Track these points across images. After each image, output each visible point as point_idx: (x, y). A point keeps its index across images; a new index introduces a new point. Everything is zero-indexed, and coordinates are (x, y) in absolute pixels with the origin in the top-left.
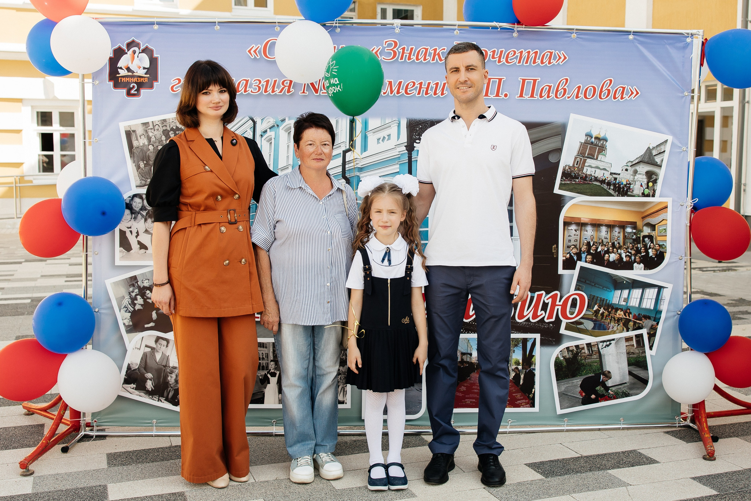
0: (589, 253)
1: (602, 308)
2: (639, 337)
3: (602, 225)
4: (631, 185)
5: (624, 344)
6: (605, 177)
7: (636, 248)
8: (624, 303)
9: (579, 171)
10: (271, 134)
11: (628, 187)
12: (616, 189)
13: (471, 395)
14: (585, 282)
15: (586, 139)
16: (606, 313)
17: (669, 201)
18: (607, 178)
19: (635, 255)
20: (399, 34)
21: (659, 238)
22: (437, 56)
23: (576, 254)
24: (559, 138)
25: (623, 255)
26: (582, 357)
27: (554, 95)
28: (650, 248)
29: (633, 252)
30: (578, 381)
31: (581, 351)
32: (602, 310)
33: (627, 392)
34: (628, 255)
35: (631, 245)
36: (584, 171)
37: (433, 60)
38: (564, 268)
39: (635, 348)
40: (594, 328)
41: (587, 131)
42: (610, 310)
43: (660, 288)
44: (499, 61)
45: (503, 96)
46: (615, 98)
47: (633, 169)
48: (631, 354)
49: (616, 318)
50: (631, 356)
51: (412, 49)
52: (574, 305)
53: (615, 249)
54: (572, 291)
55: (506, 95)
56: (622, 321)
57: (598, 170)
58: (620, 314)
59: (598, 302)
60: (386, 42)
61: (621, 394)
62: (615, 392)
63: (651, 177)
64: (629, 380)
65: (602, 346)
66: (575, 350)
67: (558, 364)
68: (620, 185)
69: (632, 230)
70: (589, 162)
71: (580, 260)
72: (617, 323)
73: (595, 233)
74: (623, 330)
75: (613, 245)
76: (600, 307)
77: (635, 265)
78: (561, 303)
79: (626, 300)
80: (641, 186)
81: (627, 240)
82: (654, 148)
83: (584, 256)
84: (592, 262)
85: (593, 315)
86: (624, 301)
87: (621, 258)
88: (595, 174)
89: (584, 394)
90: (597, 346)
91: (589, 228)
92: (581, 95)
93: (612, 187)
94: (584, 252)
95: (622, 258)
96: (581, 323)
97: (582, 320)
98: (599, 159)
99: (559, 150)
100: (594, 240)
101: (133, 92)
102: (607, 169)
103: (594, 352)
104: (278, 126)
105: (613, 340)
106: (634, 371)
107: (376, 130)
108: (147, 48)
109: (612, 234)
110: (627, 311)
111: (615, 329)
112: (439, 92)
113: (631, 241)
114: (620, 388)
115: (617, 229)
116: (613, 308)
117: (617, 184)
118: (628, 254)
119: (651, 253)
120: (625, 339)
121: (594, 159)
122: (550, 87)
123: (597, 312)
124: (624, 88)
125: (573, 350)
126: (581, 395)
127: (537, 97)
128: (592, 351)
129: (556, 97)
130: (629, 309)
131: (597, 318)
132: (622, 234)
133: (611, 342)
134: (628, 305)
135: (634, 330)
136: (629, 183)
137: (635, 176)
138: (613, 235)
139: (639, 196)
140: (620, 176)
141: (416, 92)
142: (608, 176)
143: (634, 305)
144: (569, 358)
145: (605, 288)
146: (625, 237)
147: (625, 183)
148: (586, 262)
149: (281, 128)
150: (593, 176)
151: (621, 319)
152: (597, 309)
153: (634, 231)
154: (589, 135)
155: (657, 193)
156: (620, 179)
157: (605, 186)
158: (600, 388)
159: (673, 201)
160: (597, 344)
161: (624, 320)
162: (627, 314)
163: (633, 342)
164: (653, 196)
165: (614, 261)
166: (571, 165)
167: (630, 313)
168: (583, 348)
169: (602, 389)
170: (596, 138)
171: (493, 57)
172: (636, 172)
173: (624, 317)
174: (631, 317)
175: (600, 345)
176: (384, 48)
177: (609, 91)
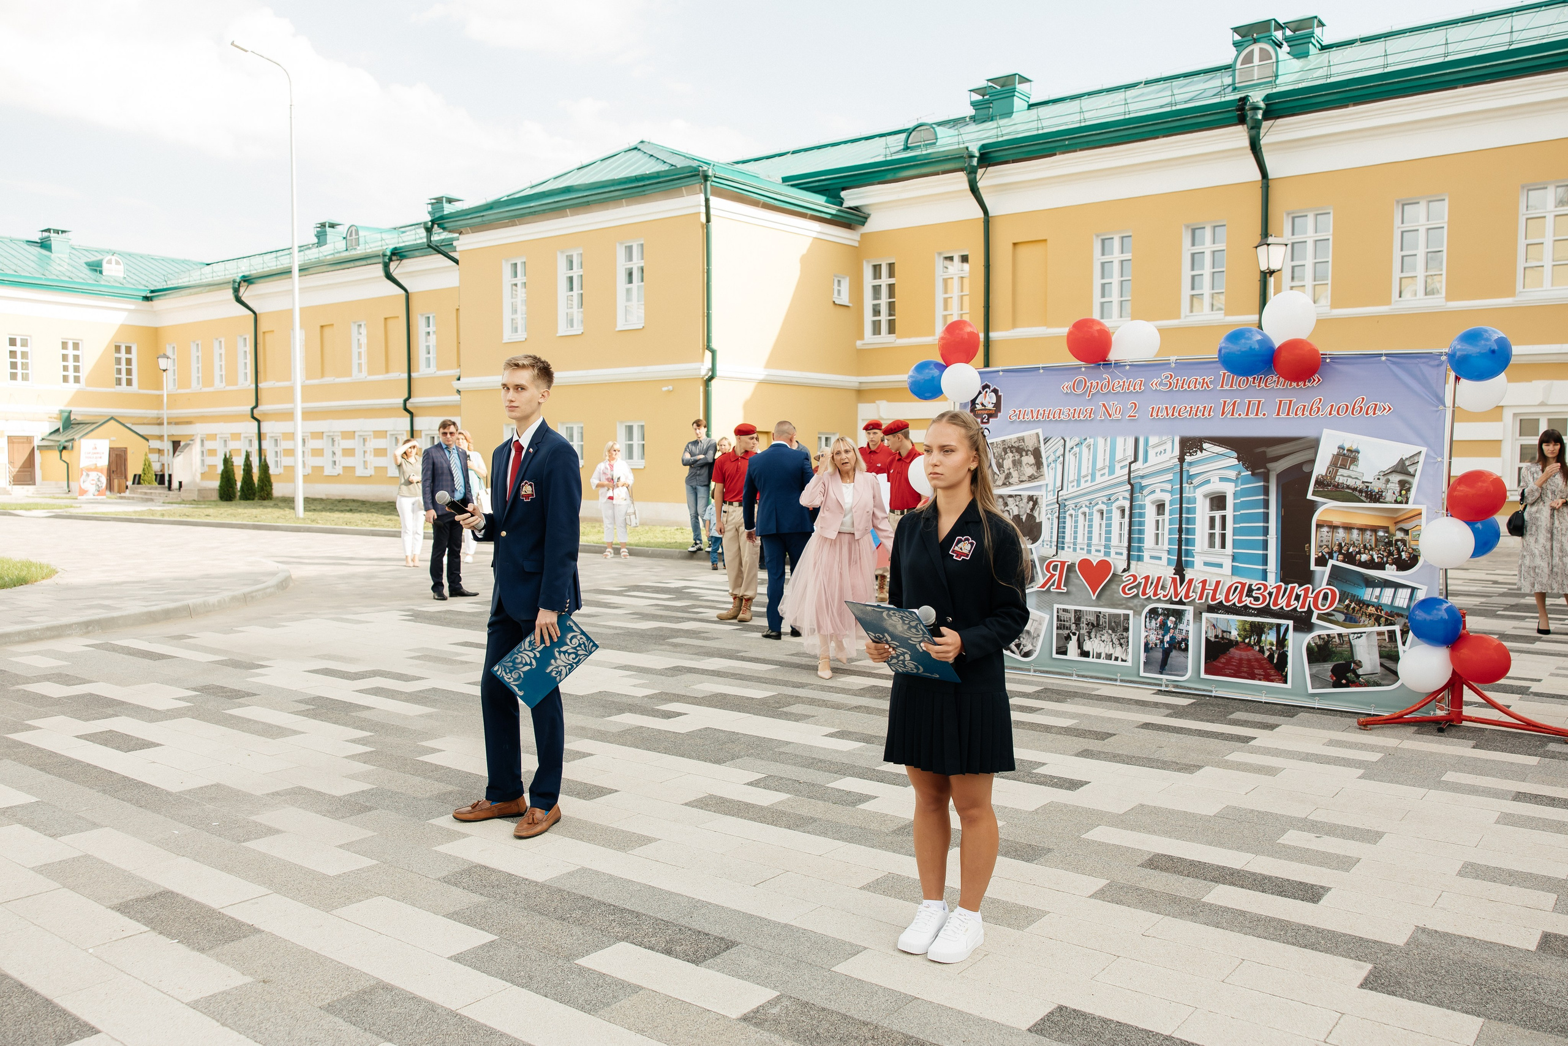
0: (1340, 553)
1: (1353, 603)
2: (1392, 634)
3: (1354, 528)
4: (1383, 493)
5: (1375, 638)
6: (1356, 485)
7: (1388, 550)
8: (1376, 600)
9: (1332, 479)
10: (1076, 449)
11: (1380, 494)
12: (1368, 496)
13: (1230, 667)
14: (1336, 579)
15: (1338, 451)
16: (1358, 608)
17: (1424, 509)
18: (1359, 486)
19: (1387, 557)
20: (1174, 368)
21: (1412, 543)
22: (1205, 385)
23: (1327, 553)
24: (1313, 450)
25: (1375, 557)
26: (1334, 646)
27: (1308, 413)
28: (1403, 551)
29: (1385, 554)
30: (1329, 666)
31: (1332, 640)
32: (1353, 605)
33: (1378, 681)
34: (1380, 557)
35: (1383, 548)
36: (1337, 479)
37: (1202, 387)
38: (1316, 565)
39: (1387, 643)
40: (1345, 620)
41: (1340, 444)
42: (1361, 605)
43: (1413, 589)
44: (1259, 386)
45: (1262, 415)
46: (1367, 414)
47: (1385, 478)
49: (1368, 613)
50: (1382, 649)
52: (1325, 597)
53: (1367, 551)
54: (1324, 585)
55: (1264, 415)
56: (1373, 616)
57: (1349, 479)
58: (1372, 610)
59: (1349, 597)
60: (1163, 375)
61: (1373, 683)
63: (1405, 486)
64: (1381, 671)
65: (1354, 637)
66: (1327, 638)
67: (1310, 650)
68: (1372, 493)
69: (1384, 534)
70: (1341, 471)
71: (1332, 559)
72: (1368, 618)
73: (1347, 535)
74: (1375, 625)
75: (1365, 547)
76: (1351, 601)
77: (1387, 566)
78: (1313, 595)
79: (1378, 597)
80: (1394, 493)
81: (1379, 543)
82: (1407, 459)
83: (1335, 555)
84: (1343, 561)
85: (1344, 608)
86: (1374, 598)
87: (1372, 559)
88: (1346, 482)
89: (1334, 678)
91: (1341, 531)
92: (1334, 413)
93: (1364, 494)
94: (1335, 552)
95: (1374, 559)
96: (1333, 615)
97: (1333, 612)
98: (1352, 471)
99: (1313, 461)
100: (1345, 542)
101: (984, 421)
102: (1359, 478)
103: (1345, 642)
105: (1365, 633)
106: (1385, 663)
107: (1154, 447)
108: (995, 389)
110: (1379, 607)
111: (1366, 623)
112: (1206, 414)
113: (1383, 544)
114: (1371, 677)
115: (1369, 533)
116: (1364, 604)
117: (1368, 492)
118: (1380, 555)
119: (1404, 555)
120: (1377, 633)
121: (1347, 469)
122: (1305, 406)
123: (1348, 606)
124: (1376, 405)
125: (1325, 638)
126: (1332, 678)
127: (1292, 415)
128: (1343, 641)
129: (1310, 414)
130: (1381, 606)
131: (1349, 612)
132: (1374, 537)
133: (1363, 634)
134: (1380, 602)
135: (1385, 625)
136: (1381, 490)
137: (1388, 484)
138: (1365, 538)
139: (1391, 503)
141: (1187, 415)
142: (1359, 484)
143: (1386, 602)
144: (1320, 645)
145: (1355, 584)
146: (1377, 540)
147: (1377, 491)
148: (1337, 560)
149: (1083, 445)
150: (1344, 484)
151: (1373, 614)
152: (1348, 604)
153: (1386, 535)
154: (1341, 448)
155: (1411, 500)
156: (1372, 487)
157: (1357, 493)
158: (1352, 675)
159: (1428, 508)
160: (1348, 635)
161: (1376, 615)
163: (1385, 637)
164: (1407, 503)
165: (1366, 561)
166: (1324, 474)
167: (1382, 610)
168: (1334, 637)
169: (1354, 676)
170: (1348, 450)
171: (1254, 383)
172: (1388, 481)
173: (1376, 613)
174: (1383, 614)
175: (1351, 636)
176: (1162, 380)
177: (1361, 408)
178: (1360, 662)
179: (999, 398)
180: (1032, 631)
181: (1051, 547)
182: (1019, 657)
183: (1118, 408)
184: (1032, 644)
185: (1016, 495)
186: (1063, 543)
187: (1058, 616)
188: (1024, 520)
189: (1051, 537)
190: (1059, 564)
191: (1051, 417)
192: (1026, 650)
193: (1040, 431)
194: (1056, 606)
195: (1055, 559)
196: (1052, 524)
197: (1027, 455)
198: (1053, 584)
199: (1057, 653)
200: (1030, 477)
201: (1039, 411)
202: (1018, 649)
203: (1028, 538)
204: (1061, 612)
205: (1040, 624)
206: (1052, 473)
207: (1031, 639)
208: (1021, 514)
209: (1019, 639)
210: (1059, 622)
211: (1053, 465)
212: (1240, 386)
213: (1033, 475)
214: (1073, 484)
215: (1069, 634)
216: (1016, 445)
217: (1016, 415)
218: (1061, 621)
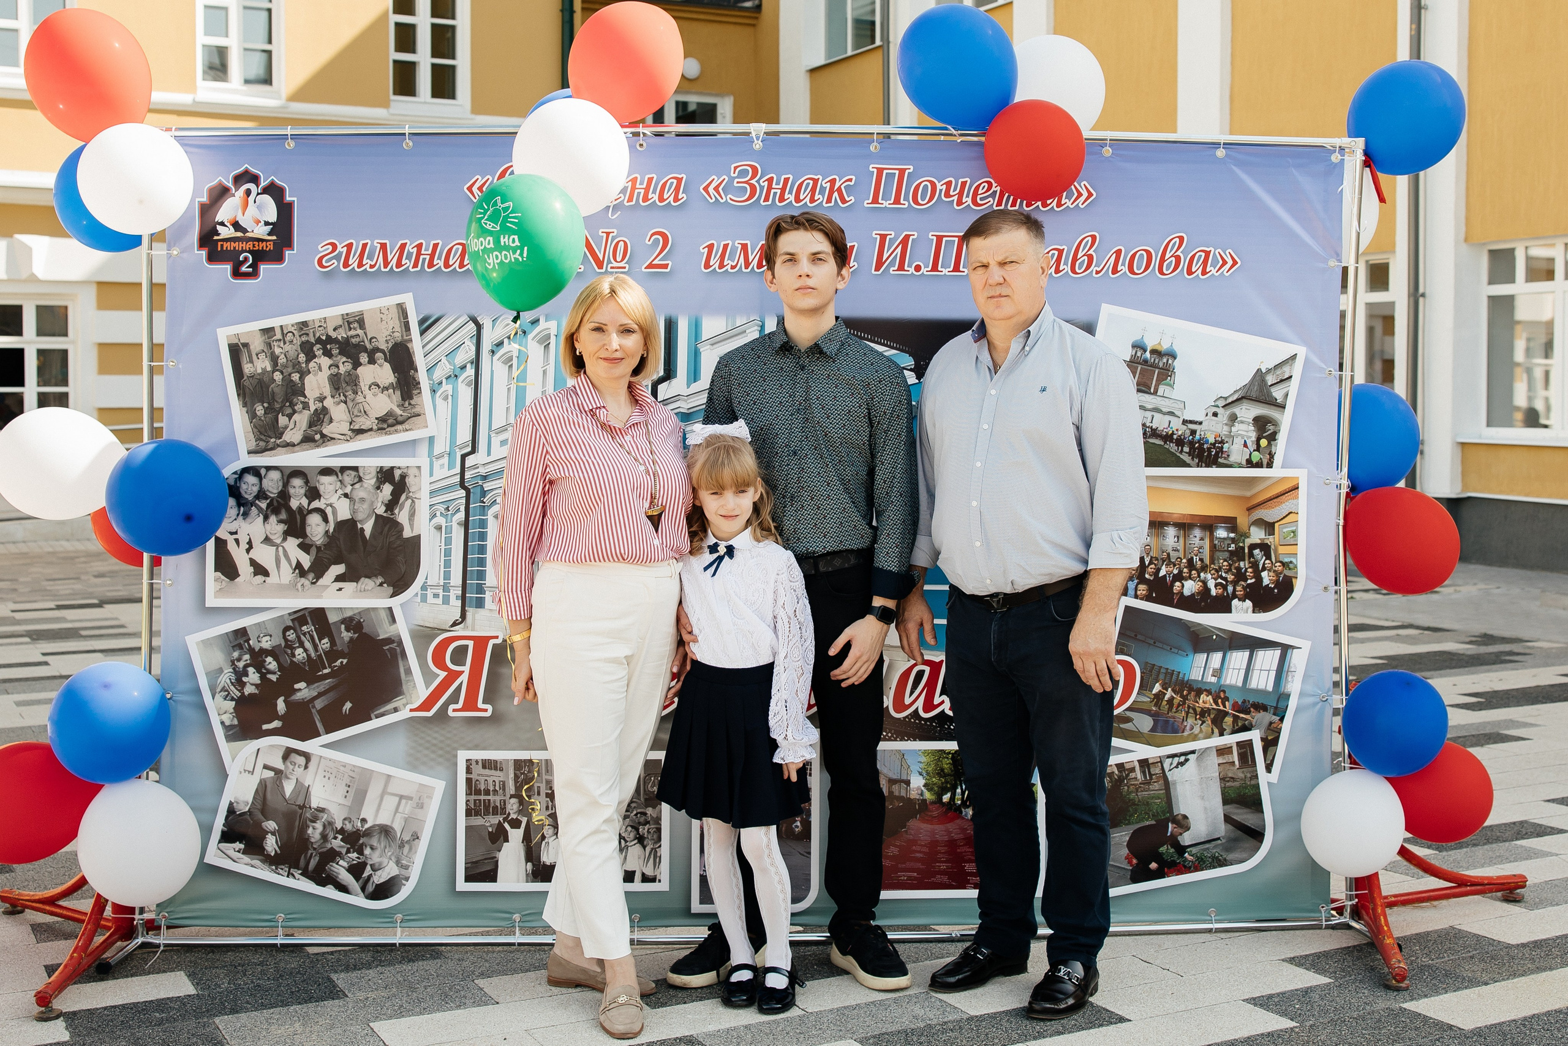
0: (1142, 580)
1: (1170, 689)
2: (1246, 748)
3: (1167, 524)
4: (1224, 444)
5: (1214, 760)
6: (1172, 428)
7: (1236, 568)
8: (1214, 680)
10: (512, 348)
11: (1218, 447)
12: (1194, 451)
13: (909, 865)
14: (1135, 638)
15: (1134, 354)
16: (1178, 699)
17: (1301, 475)
18: (1177, 430)
19: (1235, 583)
20: (760, 152)
21: (1282, 550)
22: (836, 194)
25: (1211, 584)
26: (1131, 787)
27: (1068, 269)
28: (1264, 569)
29: (1230, 578)
30: (1123, 835)
31: (1127, 775)
32: (1169, 693)
33: (1221, 856)
34: (1221, 583)
35: (1225, 563)
37: (829, 201)
39: (1236, 771)
40: (1153, 730)
41: (1136, 337)
42: (1185, 693)
43: (1285, 649)
44: (960, 203)
46: (1190, 272)
47: (1228, 412)
48: (1228, 781)
49: (1199, 710)
50: (1228, 784)
51: (786, 180)
53: (1194, 572)
56: (1209, 715)
57: (1157, 416)
58: (1206, 701)
59: (1162, 676)
60: (736, 168)
61: (1210, 860)
62: (1197, 856)
63: (1265, 428)
64: (1226, 832)
65: (1171, 764)
66: (1117, 772)
68: (1203, 444)
69: (1228, 534)
71: (1125, 594)
72: (1199, 719)
74: (1213, 732)
75: (1191, 564)
76: (1165, 687)
77: (1235, 602)
79: (1218, 673)
80: (1245, 445)
81: (1218, 554)
82: (1269, 371)
83: (1131, 585)
84: (1148, 598)
85: (1151, 702)
86: (1213, 675)
87: (1206, 590)
88: (1152, 422)
89: (1135, 861)
90: (1159, 764)
92: (1123, 268)
93: (1186, 449)
94: (1131, 578)
95: (1208, 590)
96: (1128, 720)
97: (1129, 714)
98: (1160, 392)
100: (1151, 554)
101: (244, 269)
102: (1177, 413)
103: (1154, 777)
104: (524, 332)
105: (1193, 752)
106: (1235, 814)
107: (716, 340)
108: (272, 184)
109: (1188, 542)
110: (1220, 694)
111: (1196, 730)
113: (1227, 555)
114: (1208, 849)
115: (1197, 532)
116: (1191, 689)
117: (1196, 443)
118: (1219, 580)
119: (1267, 578)
120: (1217, 750)
121: (1151, 393)
122: (1061, 252)
123: (1159, 696)
124: (1207, 253)
125: (1113, 772)
126: (1130, 862)
128: (1151, 775)
129: (1074, 271)
130: (1224, 692)
131: (1160, 710)
132: (1207, 541)
133: (1189, 757)
134: (1222, 682)
135: (1234, 732)
136: (1220, 439)
137: (1233, 425)
138: (1190, 544)
139: (1240, 466)
140: (1204, 427)
142: (1177, 427)
143: (1233, 682)
145: (1175, 649)
146: (1213, 548)
147: (1212, 440)
148: (1136, 597)
149: (530, 336)
150: (1149, 427)
151: (1209, 711)
152: (1160, 691)
153: (1232, 535)
154: (1138, 346)
155: (1278, 460)
156: (1202, 433)
157: (1173, 447)
158: (1167, 849)
159: (1310, 475)
160: (1161, 762)
161: (1214, 712)
162: (1220, 701)
163: (1233, 758)
164: (1270, 465)
165: (1193, 595)
167: (1227, 699)
168: (1133, 770)
169: (1172, 850)
170: (1154, 352)
171: (947, 195)
172: (1233, 418)
173: (1215, 707)
174: (1228, 707)
175: (1167, 764)
176: (732, 179)
177: (1178, 259)
178: (1185, 817)
179: (285, 210)
180: (397, 826)
181: (446, 601)
182: (359, 900)
183: (621, 244)
184: (398, 863)
185: (343, 469)
186: (480, 589)
187: (469, 781)
188: (368, 533)
189: (447, 575)
190: (471, 643)
191: (439, 263)
192: (380, 878)
193: (408, 299)
194: (463, 756)
195: (459, 631)
196: (448, 541)
197: (372, 361)
198: (454, 698)
199: (469, 879)
200: (382, 420)
201: (403, 246)
202: (357, 878)
203: (380, 580)
204: (477, 770)
205: (421, 806)
206: (444, 408)
207: (395, 846)
208: (360, 516)
209: (361, 852)
210: (473, 797)
211: (447, 387)
212: (916, 202)
213: (390, 414)
214: (503, 437)
215: (500, 825)
216: (341, 334)
217: (338, 257)
218: (478, 792)
